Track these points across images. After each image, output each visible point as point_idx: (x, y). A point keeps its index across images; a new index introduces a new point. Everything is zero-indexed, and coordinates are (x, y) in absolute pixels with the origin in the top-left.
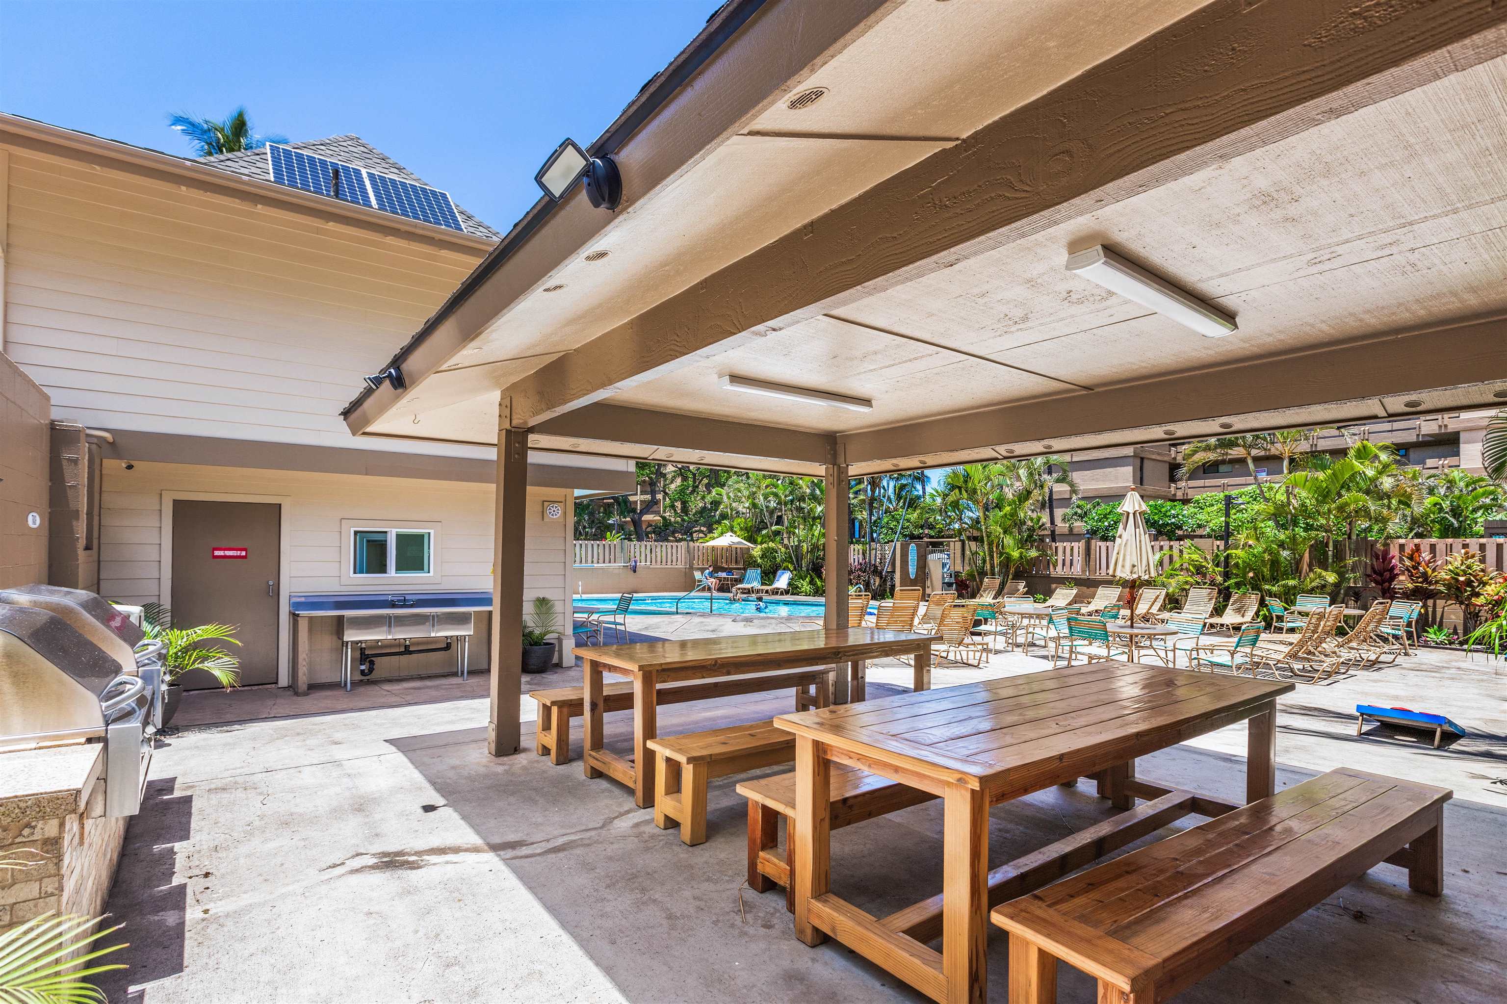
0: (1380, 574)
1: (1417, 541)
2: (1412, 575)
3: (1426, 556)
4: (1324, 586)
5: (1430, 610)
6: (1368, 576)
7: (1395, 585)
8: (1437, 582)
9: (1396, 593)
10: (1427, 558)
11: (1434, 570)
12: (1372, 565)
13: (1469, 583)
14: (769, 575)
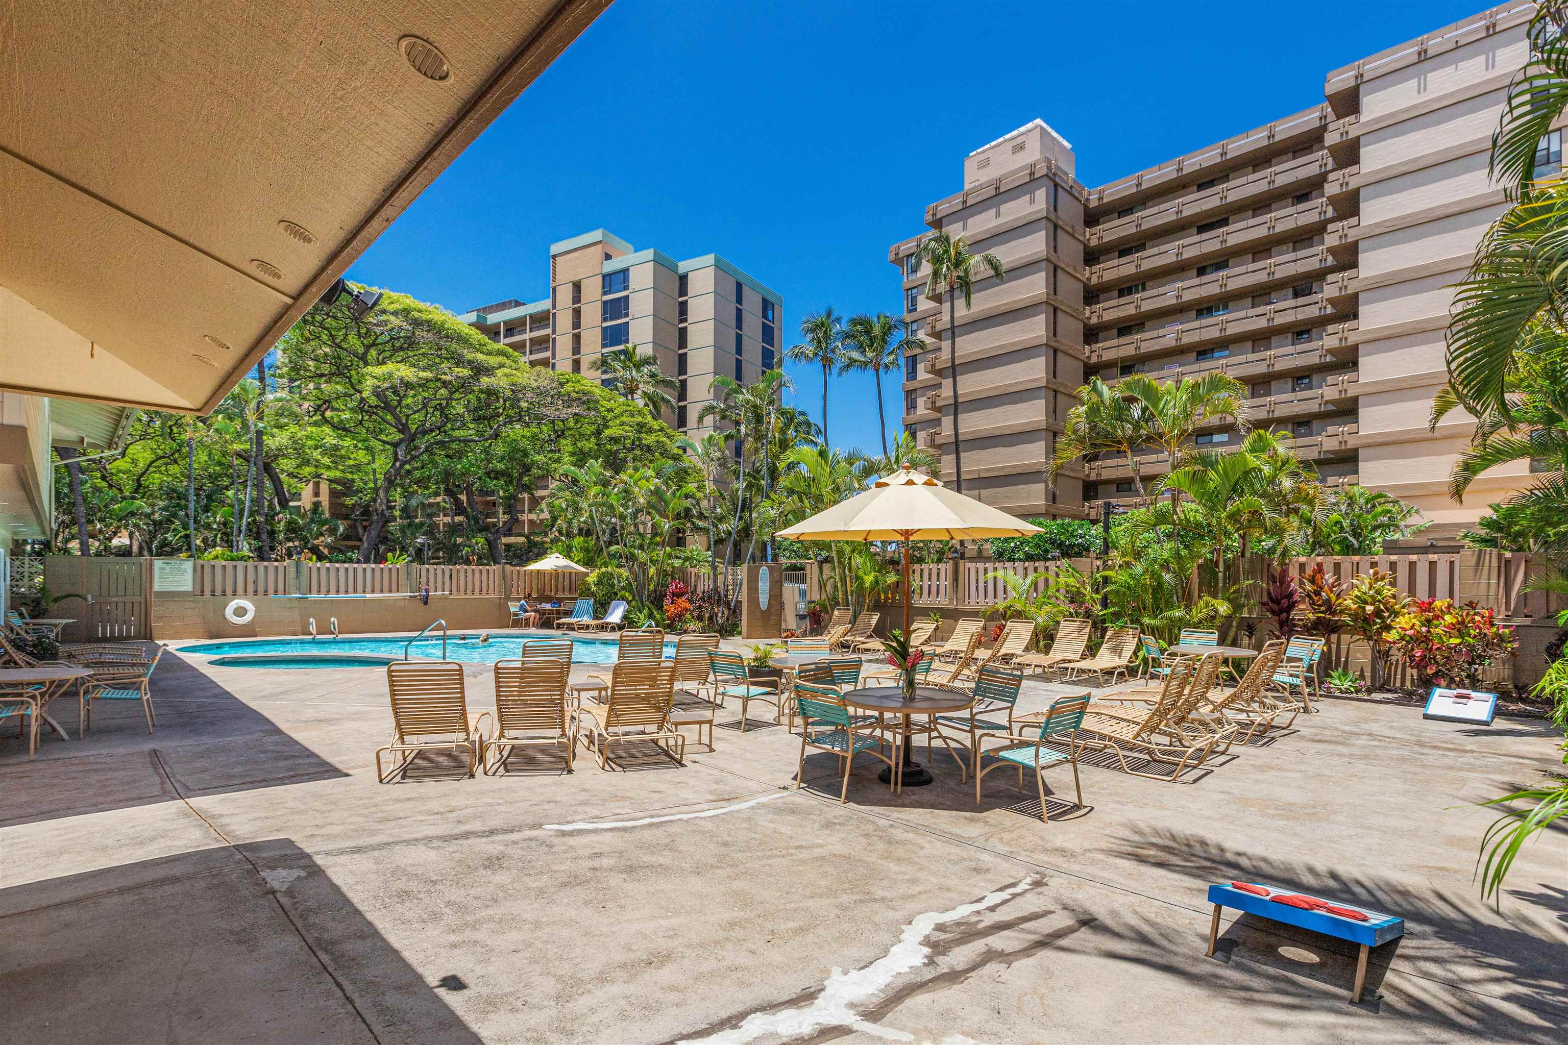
0: (1277, 602)
1: (1319, 559)
2: (1314, 603)
3: (1329, 577)
4: (1213, 618)
5: (1334, 646)
6: (1263, 604)
7: (1295, 615)
8: (1342, 612)
9: (1295, 626)
10: (1331, 581)
11: (1338, 596)
12: (1268, 591)
13: (1378, 613)
14: (602, 607)
